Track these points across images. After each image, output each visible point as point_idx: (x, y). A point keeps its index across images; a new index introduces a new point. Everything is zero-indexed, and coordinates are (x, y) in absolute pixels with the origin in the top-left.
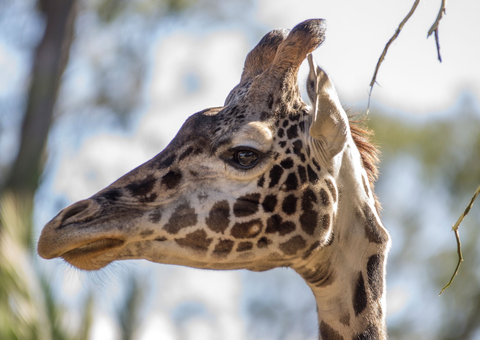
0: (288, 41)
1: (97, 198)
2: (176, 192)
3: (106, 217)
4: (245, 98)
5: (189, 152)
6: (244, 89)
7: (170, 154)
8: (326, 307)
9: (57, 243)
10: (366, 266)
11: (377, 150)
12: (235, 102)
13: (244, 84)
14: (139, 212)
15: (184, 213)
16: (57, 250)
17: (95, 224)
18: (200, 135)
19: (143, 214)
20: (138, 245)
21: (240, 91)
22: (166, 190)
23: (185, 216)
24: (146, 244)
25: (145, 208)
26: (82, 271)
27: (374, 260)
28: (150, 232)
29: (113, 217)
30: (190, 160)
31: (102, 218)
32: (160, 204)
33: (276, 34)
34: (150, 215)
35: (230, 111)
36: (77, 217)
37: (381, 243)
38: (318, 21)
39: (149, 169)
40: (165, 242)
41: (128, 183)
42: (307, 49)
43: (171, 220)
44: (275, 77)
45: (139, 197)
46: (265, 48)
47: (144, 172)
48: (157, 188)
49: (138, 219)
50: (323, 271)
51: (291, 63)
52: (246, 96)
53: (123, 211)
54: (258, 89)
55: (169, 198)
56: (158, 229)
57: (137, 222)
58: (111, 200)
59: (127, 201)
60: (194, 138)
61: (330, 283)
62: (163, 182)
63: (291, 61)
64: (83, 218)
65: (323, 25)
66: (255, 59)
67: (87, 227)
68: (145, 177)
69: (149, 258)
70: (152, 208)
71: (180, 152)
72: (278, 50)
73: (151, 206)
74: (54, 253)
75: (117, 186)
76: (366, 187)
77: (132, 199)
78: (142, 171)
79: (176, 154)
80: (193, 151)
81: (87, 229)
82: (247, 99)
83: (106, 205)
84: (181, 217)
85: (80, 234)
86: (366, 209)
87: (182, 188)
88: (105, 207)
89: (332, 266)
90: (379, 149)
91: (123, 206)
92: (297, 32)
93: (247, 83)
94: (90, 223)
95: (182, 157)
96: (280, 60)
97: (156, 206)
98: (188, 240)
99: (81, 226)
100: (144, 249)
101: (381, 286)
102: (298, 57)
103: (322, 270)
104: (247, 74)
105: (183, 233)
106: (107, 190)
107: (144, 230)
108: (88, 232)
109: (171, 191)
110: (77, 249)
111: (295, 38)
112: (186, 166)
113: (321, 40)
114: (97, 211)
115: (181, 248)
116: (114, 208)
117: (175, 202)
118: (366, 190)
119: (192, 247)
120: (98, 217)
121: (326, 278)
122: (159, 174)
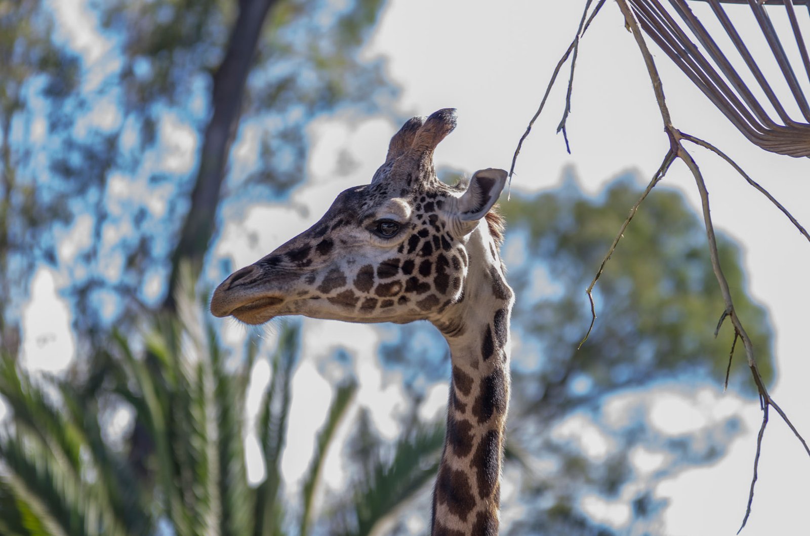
0: (424, 128)
1: (260, 264)
2: (328, 258)
3: (267, 279)
4: (388, 177)
5: (339, 223)
6: (388, 169)
7: (323, 226)
8: (458, 354)
9: (226, 302)
10: (493, 319)
11: (503, 220)
12: (380, 180)
13: (388, 164)
14: (296, 276)
15: (335, 276)
16: (226, 308)
17: (259, 285)
18: (349, 209)
19: (300, 277)
20: (296, 303)
21: (384, 170)
22: (320, 256)
23: (336, 278)
24: (303, 302)
25: (302, 272)
26: (248, 326)
27: (500, 314)
28: (306, 293)
29: (273, 279)
30: (340, 230)
31: (265, 279)
32: (314, 268)
33: (415, 121)
34: (306, 278)
35: (375, 188)
36: (243, 280)
37: (506, 299)
38: (451, 111)
39: (305, 239)
40: (319, 300)
41: (287, 250)
42: (441, 134)
43: (323, 282)
44: (413, 159)
45: (296, 262)
46: (406, 133)
47: (302, 241)
48: (312, 254)
49: (296, 282)
50: (455, 325)
51: (427, 147)
52: (389, 175)
53: (282, 274)
54: (399, 169)
55: (322, 263)
56: (313, 290)
57: (294, 284)
58: (271, 266)
59: (286, 266)
60: (344, 212)
61: (462, 334)
62: (317, 249)
63: (427, 145)
64: (248, 280)
65: (455, 114)
66: (397, 142)
67: (252, 288)
68: (302, 245)
69: (306, 314)
70: (308, 272)
71: (332, 223)
72: (416, 136)
73: (307, 270)
74: (224, 310)
75: (278, 253)
76: (493, 252)
77: (291, 264)
78: (299, 240)
79: (329, 225)
80: (343, 223)
81: (252, 290)
82: (389, 178)
83: (268, 268)
84: (332, 279)
85: (245, 294)
86: (493, 270)
87: (333, 255)
88: (266, 270)
89: (464, 320)
90: (504, 219)
91: (282, 270)
92: (432, 120)
93: (391, 163)
94: (254, 284)
95: (334, 228)
96: (417, 144)
97: (311, 270)
98: (339, 298)
99: (246, 287)
100: (301, 306)
101: (506, 335)
102: (433, 142)
103: (455, 323)
104: (391, 155)
105: (334, 293)
106: (270, 257)
107: (301, 290)
108: (252, 292)
109: (324, 257)
110: (243, 306)
111: (430, 126)
112: (337, 235)
113: (453, 127)
114: (260, 274)
115: (332, 306)
116: (274, 271)
117: (328, 266)
118: (493, 254)
119: (343, 305)
120: (260, 279)
121: (458, 330)
122: (314, 242)
